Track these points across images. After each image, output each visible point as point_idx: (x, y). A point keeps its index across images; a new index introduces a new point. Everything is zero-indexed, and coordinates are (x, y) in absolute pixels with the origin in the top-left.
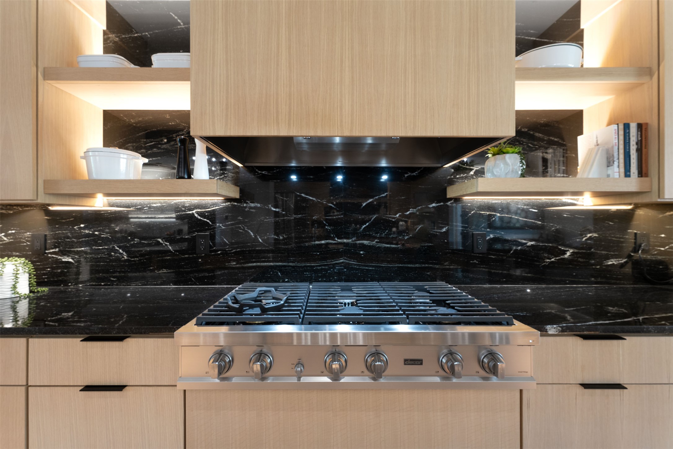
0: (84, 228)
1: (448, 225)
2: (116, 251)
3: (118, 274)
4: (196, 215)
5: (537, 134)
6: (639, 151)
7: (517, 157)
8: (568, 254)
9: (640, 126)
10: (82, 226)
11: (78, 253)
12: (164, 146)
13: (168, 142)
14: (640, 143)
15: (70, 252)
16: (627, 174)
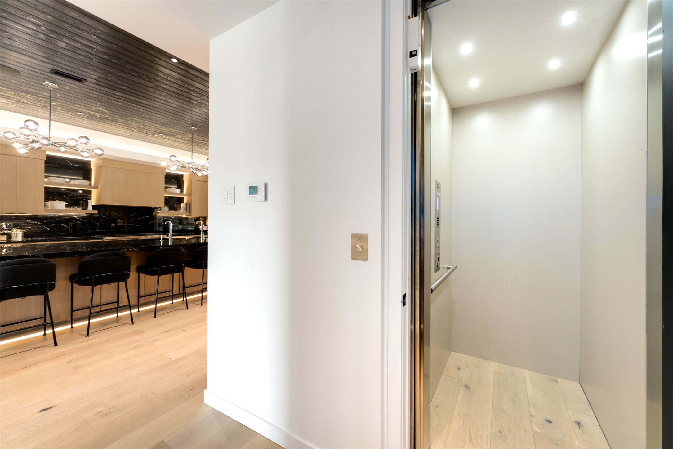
0: (31, 221)
1: (153, 220)
2: (45, 228)
3: (45, 235)
4: (76, 218)
5: (174, 201)
6: (189, 208)
7: (167, 208)
8: (180, 227)
9: (189, 204)
10: (30, 220)
11: (27, 229)
12: (64, 198)
13: (66, 197)
14: (189, 207)
15: (25, 228)
16: (187, 212)
